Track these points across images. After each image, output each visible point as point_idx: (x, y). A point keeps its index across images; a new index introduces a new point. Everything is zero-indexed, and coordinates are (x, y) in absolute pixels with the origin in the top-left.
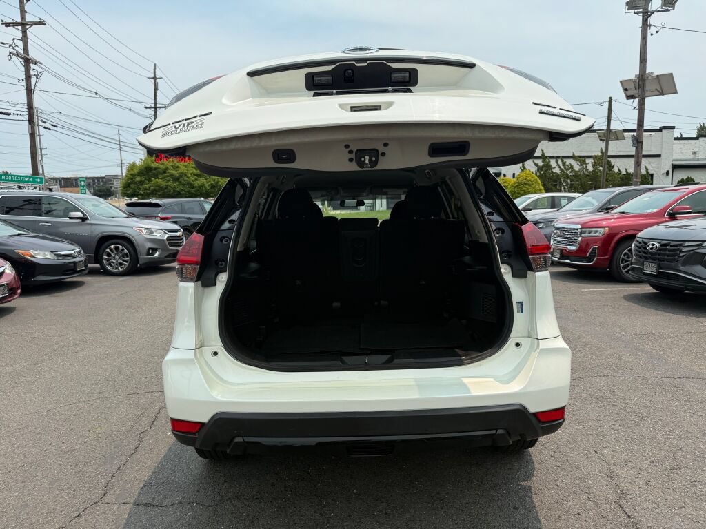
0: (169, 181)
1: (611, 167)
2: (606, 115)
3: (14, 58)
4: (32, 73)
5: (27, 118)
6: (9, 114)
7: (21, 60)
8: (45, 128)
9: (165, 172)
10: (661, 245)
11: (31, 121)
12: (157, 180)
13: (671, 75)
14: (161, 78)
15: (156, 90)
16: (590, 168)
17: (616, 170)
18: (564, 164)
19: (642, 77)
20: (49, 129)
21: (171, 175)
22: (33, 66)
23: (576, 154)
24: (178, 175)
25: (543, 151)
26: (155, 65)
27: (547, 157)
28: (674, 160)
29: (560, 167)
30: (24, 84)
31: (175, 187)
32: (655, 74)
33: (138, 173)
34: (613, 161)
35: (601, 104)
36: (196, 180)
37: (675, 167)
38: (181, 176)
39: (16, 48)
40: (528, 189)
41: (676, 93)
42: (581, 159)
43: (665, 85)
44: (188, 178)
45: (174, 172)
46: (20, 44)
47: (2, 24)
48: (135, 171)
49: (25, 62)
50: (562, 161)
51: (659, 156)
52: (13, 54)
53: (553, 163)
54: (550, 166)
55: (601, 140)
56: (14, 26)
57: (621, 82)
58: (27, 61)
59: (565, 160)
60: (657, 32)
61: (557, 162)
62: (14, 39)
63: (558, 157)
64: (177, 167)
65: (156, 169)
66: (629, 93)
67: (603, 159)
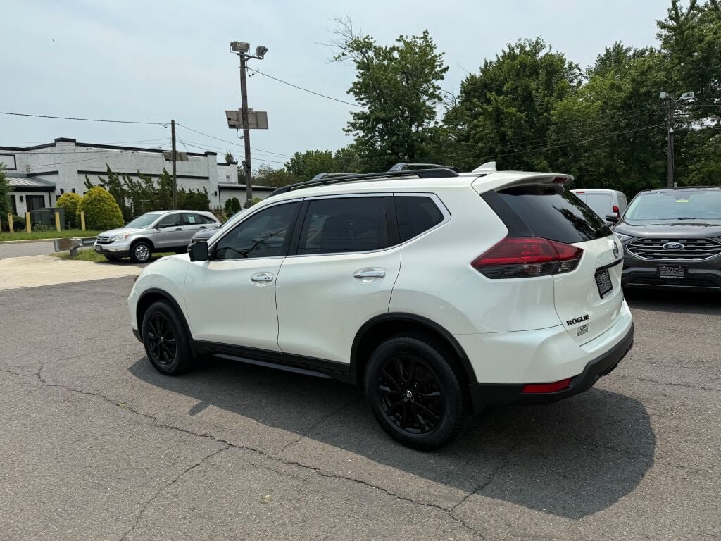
1: (174, 185)
2: (171, 137)
13: (266, 113)
16: (157, 187)
17: (179, 188)
18: (130, 181)
19: (245, 110)
23: (142, 172)
25: (108, 167)
27: (114, 173)
28: (220, 183)
29: (127, 184)
32: (254, 110)
34: (179, 181)
35: (165, 126)
37: (221, 189)
40: (103, 206)
41: (267, 128)
42: (147, 177)
43: (260, 120)
50: (128, 178)
51: (207, 178)
53: (121, 179)
54: (119, 182)
55: (167, 160)
57: (226, 112)
59: (131, 177)
60: (253, 75)
61: (124, 178)
63: (124, 174)
66: (232, 123)
67: (168, 180)
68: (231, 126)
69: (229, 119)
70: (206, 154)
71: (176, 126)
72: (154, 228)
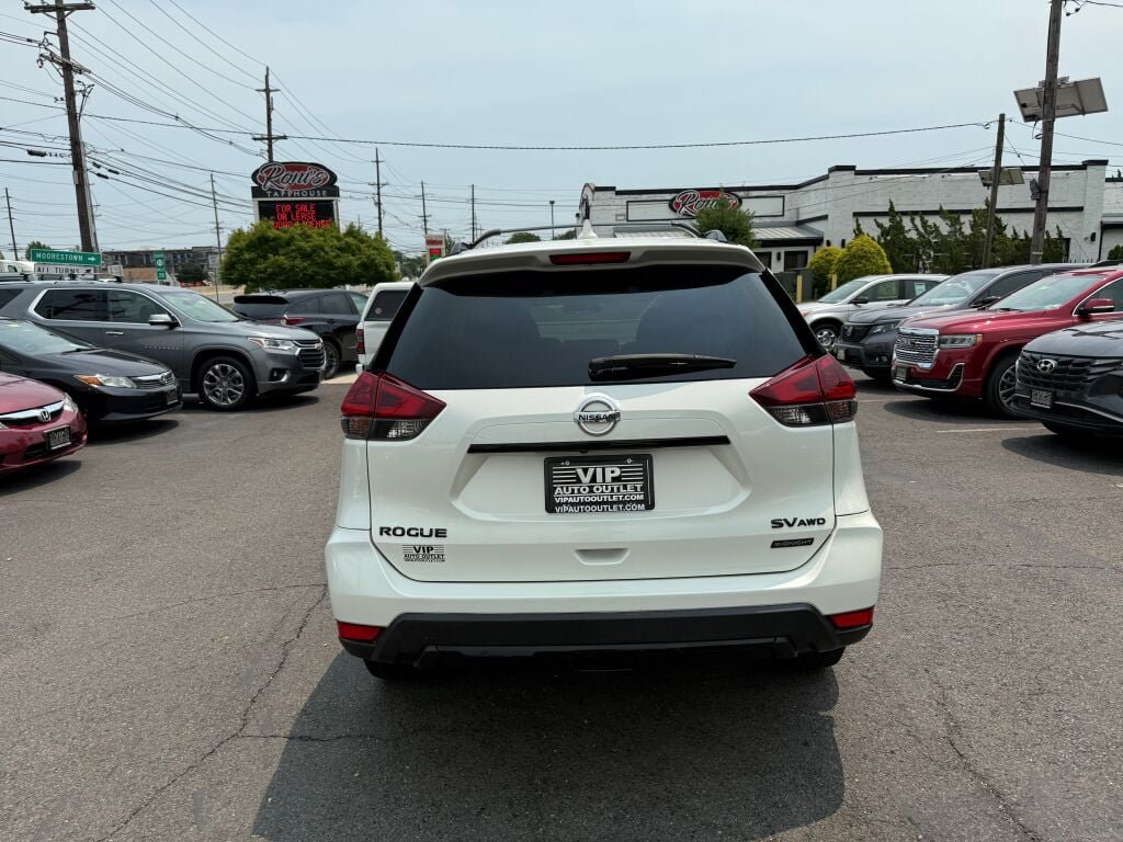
0: (295, 258)
1: (1001, 228)
2: (995, 143)
3: (47, 63)
4: (77, 87)
5: (70, 160)
6: (43, 155)
7: (58, 66)
8: (99, 175)
9: (288, 244)
10: (1060, 364)
11: (78, 164)
12: (277, 257)
13: (1098, 81)
14: (278, 90)
15: (269, 109)
16: (967, 230)
17: (1009, 233)
18: (924, 224)
19: (1051, 84)
20: (106, 177)
21: (299, 249)
22: (77, 77)
23: (945, 208)
24: (309, 250)
25: (891, 203)
26: (267, 69)
27: (897, 213)
28: (1104, 216)
29: (917, 230)
30: (65, 106)
31: (305, 268)
32: (1071, 80)
33: (247, 245)
34: (1004, 218)
35: (987, 126)
36: (338, 256)
37: (1106, 228)
38: (314, 251)
39: (50, 47)
40: (865, 266)
41: (1105, 110)
42: (953, 216)
43: (1088, 98)
44: (327, 253)
45: (303, 244)
46: (55, 40)
47: (26, 8)
48: (243, 244)
49: (63, 69)
50: (922, 219)
51: (1081, 209)
52: (46, 58)
53: (906, 222)
54: (903, 227)
55: (985, 185)
56: (44, 12)
57: (1016, 93)
58: (68, 69)
59: (926, 218)
60: (1077, 10)
61: (912, 220)
62: (46, 33)
63: (915, 213)
64: (309, 236)
65: (275, 239)
66: (1029, 111)
67: (989, 216)
68: (1028, 118)
69: (1023, 106)
70: (1084, 166)
71: (1006, 123)
72: (851, 302)
